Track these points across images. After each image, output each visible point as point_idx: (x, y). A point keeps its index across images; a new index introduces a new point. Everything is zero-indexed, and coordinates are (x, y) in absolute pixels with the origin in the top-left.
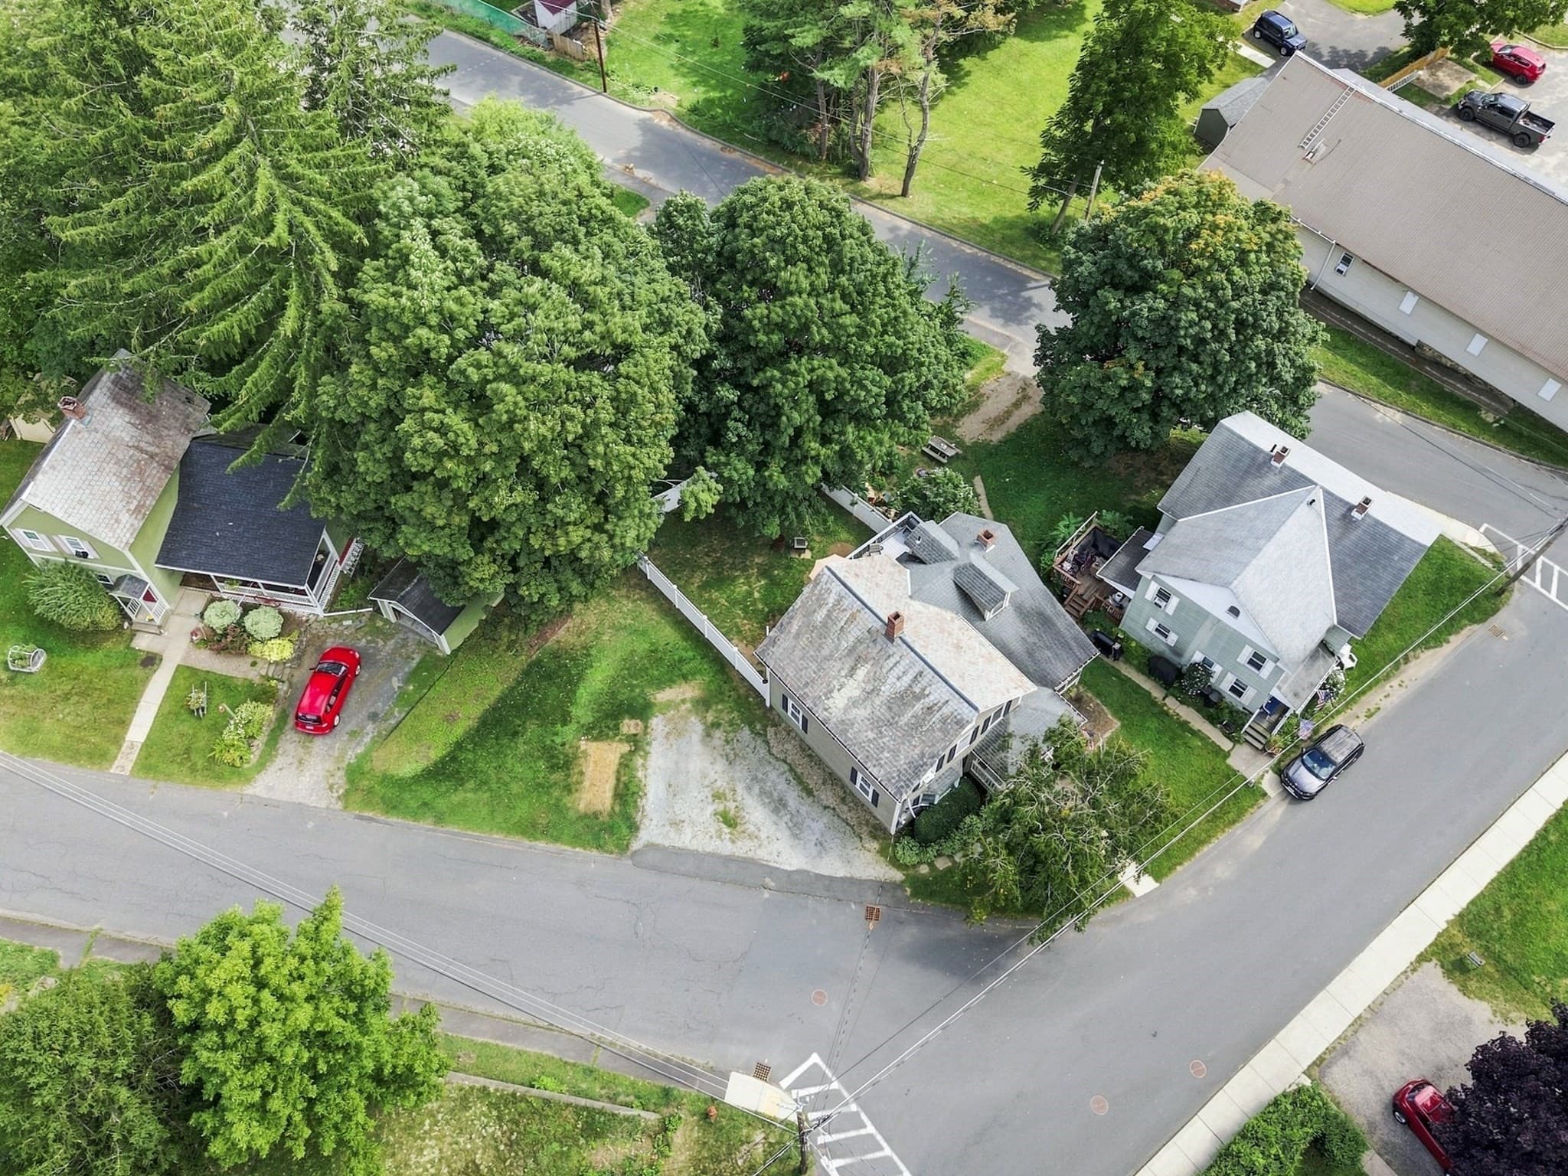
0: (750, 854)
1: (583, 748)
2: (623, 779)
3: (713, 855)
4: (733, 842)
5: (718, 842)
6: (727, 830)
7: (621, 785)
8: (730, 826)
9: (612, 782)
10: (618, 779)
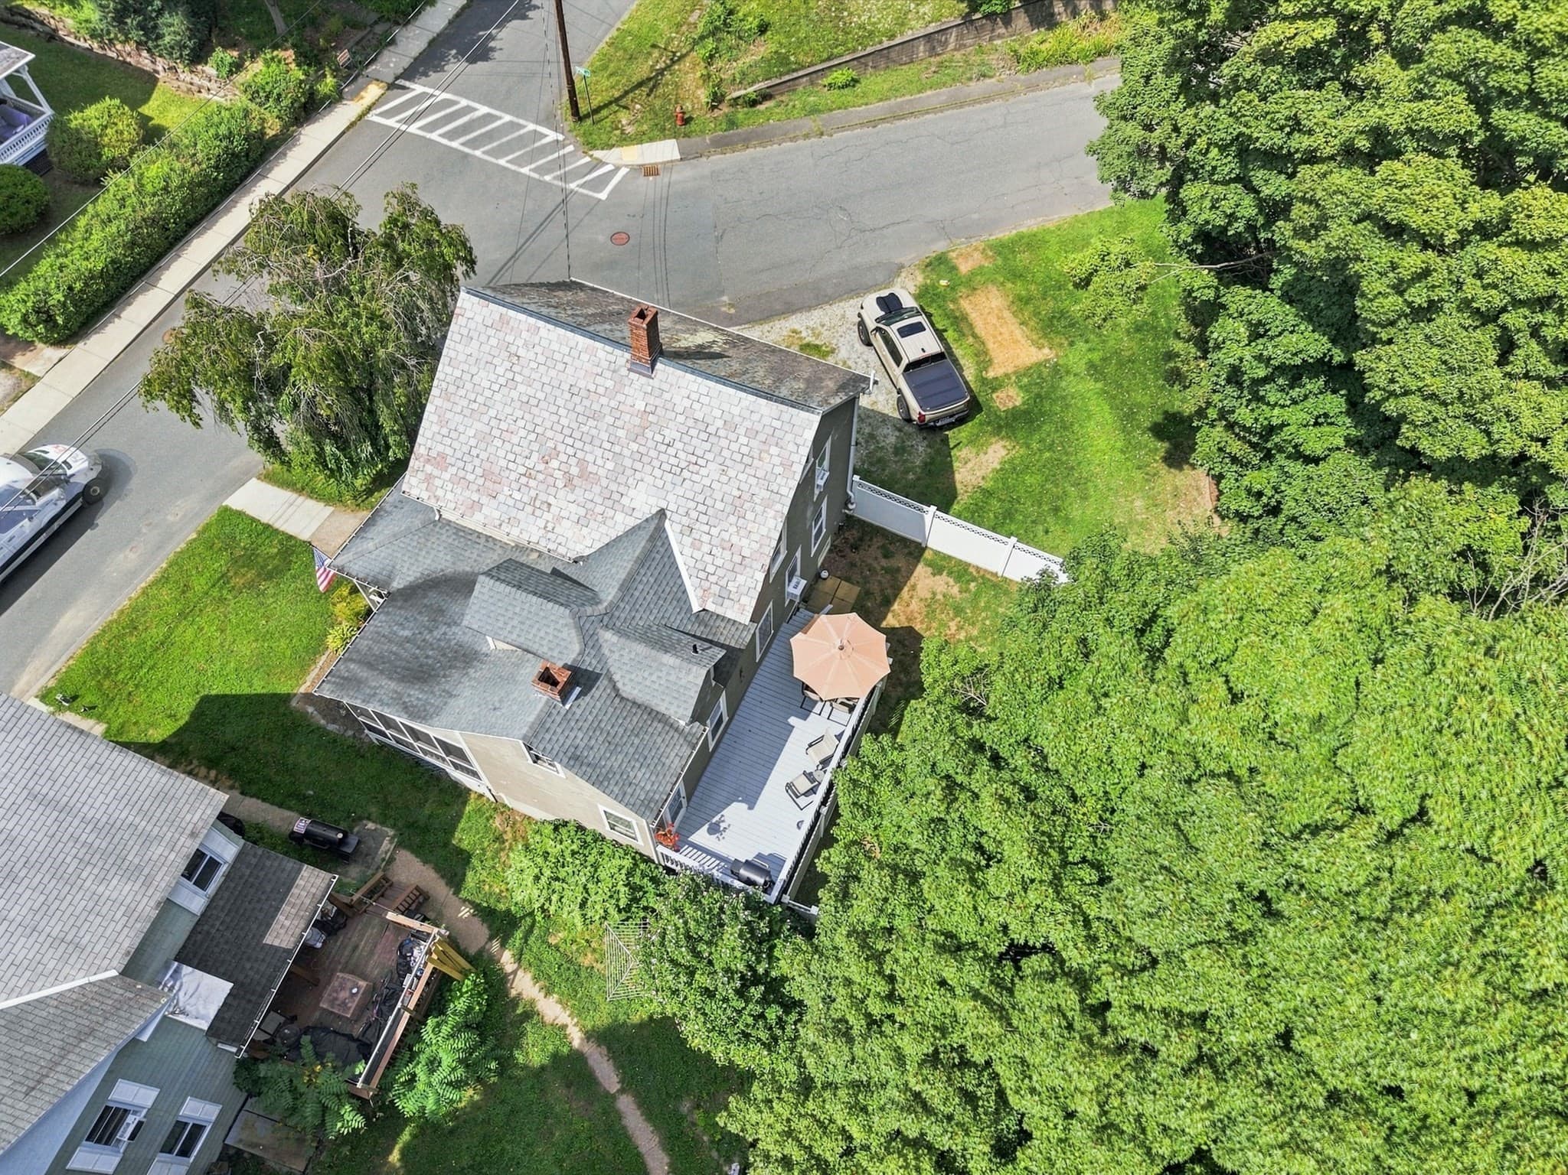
0: (766, 327)
1: (1046, 351)
2: (971, 340)
3: (809, 308)
4: (794, 331)
5: (811, 324)
6: (808, 339)
7: (966, 331)
8: (808, 345)
9: (980, 329)
10: (975, 336)
